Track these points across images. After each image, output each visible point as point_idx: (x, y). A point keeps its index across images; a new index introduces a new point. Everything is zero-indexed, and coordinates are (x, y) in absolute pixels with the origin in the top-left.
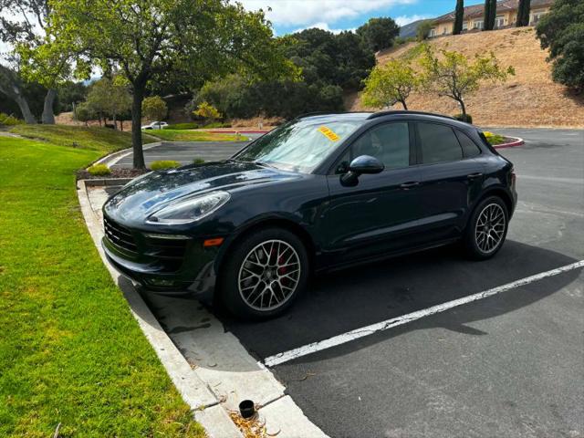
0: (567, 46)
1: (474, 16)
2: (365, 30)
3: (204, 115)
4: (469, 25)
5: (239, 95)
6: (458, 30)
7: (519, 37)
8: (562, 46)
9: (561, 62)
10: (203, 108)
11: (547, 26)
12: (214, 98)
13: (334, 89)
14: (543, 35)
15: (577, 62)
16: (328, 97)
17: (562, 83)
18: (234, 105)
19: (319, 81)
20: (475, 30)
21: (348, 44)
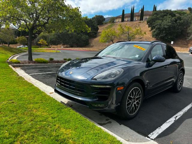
0: (156, 27)
1: (127, 17)
2: (94, 18)
3: (42, 43)
4: (126, 19)
5: (54, 37)
6: (123, 21)
7: (141, 24)
8: (154, 27)
9: (154, 32)
10: (41, 41)
11: (150, 21)
12: (45, 38)
13: (86, 37)
14: (149, 24)
15: (159, 32)
16: (84, 39)
17: (155, 38)
18: (52, 41)
19: (81, 34)
20: (128, 21)
21: (90, 23)
